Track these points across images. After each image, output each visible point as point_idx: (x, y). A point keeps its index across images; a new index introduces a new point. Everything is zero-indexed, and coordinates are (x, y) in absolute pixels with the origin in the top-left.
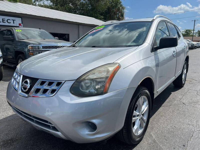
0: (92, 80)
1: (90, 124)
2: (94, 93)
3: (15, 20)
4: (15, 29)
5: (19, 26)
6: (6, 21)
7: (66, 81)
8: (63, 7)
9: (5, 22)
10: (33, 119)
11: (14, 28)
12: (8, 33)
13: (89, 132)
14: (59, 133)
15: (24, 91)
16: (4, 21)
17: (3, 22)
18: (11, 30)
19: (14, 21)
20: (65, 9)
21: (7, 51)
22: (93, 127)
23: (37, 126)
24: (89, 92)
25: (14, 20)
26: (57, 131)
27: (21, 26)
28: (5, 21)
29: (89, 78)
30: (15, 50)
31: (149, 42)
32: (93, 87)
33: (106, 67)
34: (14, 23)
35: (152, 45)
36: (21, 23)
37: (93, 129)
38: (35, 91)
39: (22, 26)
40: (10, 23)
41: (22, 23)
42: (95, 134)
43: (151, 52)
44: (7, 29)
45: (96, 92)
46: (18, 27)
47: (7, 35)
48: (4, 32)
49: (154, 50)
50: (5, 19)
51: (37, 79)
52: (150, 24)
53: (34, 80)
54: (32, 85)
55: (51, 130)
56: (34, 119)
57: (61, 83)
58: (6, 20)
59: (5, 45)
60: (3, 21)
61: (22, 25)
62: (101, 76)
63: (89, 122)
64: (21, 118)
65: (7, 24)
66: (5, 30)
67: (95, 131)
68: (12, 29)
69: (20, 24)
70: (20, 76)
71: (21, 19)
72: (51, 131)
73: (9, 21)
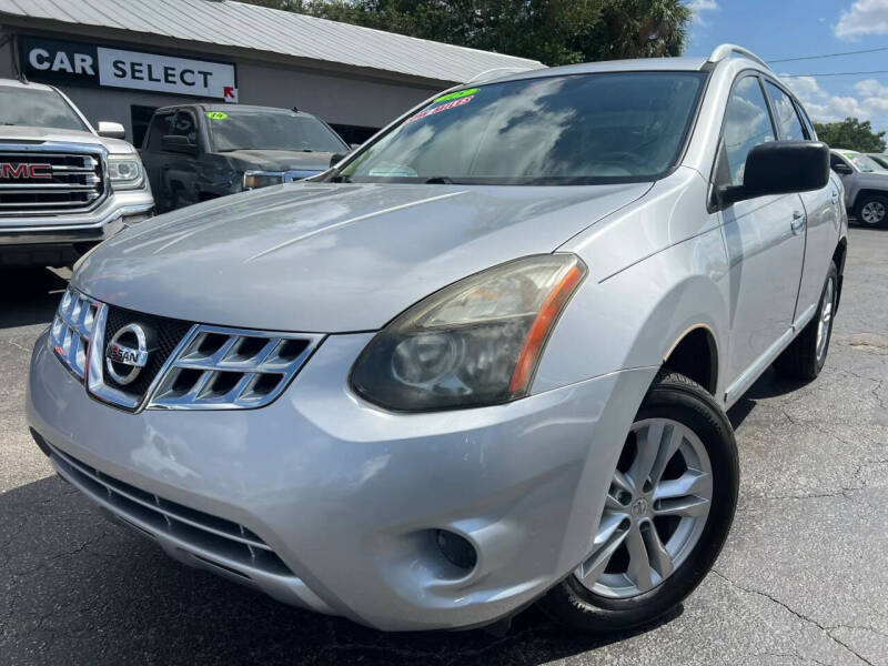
0: (454, 333)
1: (441, 540)
2: (455, 392)
3: (211, 74)
4: (204, 110)
5: (222, 96)
6: (177, 79)
7: (329, 334)
8: (407, 15)
9: (174, 82)
10: (162, 516)
11: (203, 107)
12: (184, 125)
13: (438, 576)
14: (291, 582)
15: (121, 380)
16: (171, 75)
17: (167, 81)
18: (192, 113)
19: (209, 77)
20: (418, 24)
21: (174, 191)
22: (457, 555)
23: (180, 549)
24: (436, 388)
25: (205, 74)
26: (286, 571)
27: (233, 96)
28: (174, 75)
29: (438, 321)
30: (202, 190)
31: (697, 165)
32: (454, 367)
33: (519, 271)
34: (206, 85)
35: (713, 180)
36: (232, 85)
37: (456, 564)
38: (173, 381)
39: (236, 100)
40: (193, 84)
41: (236, 87)
42: (468, 587)
43: (711, 210)
44: (178, 109)
45: (469, 391)
46: (221, 101)
47: (178, 132)
48: (167, 118)
49: (720, 201)
50: (173, 69)
51: (187, 325)
52: (696, 81)
53: (167, 332)
54: (158, 351)
55: (251, 564)
56: (166, 513)
57: (306, 343)
58: (177, 73)
59: (167, 169)
60: (167, 75)
61: (235, 92)
62: (493, 315)
63: (438, 531)
64: (103, 508)
65: (180, 88)
66: (172, 114)
67: (467, 574)
68: (194, 109)
69: (227, 91)
70: (94, 310)
71: (232, 67)
72: (253, 573)
73: (187, 77)
